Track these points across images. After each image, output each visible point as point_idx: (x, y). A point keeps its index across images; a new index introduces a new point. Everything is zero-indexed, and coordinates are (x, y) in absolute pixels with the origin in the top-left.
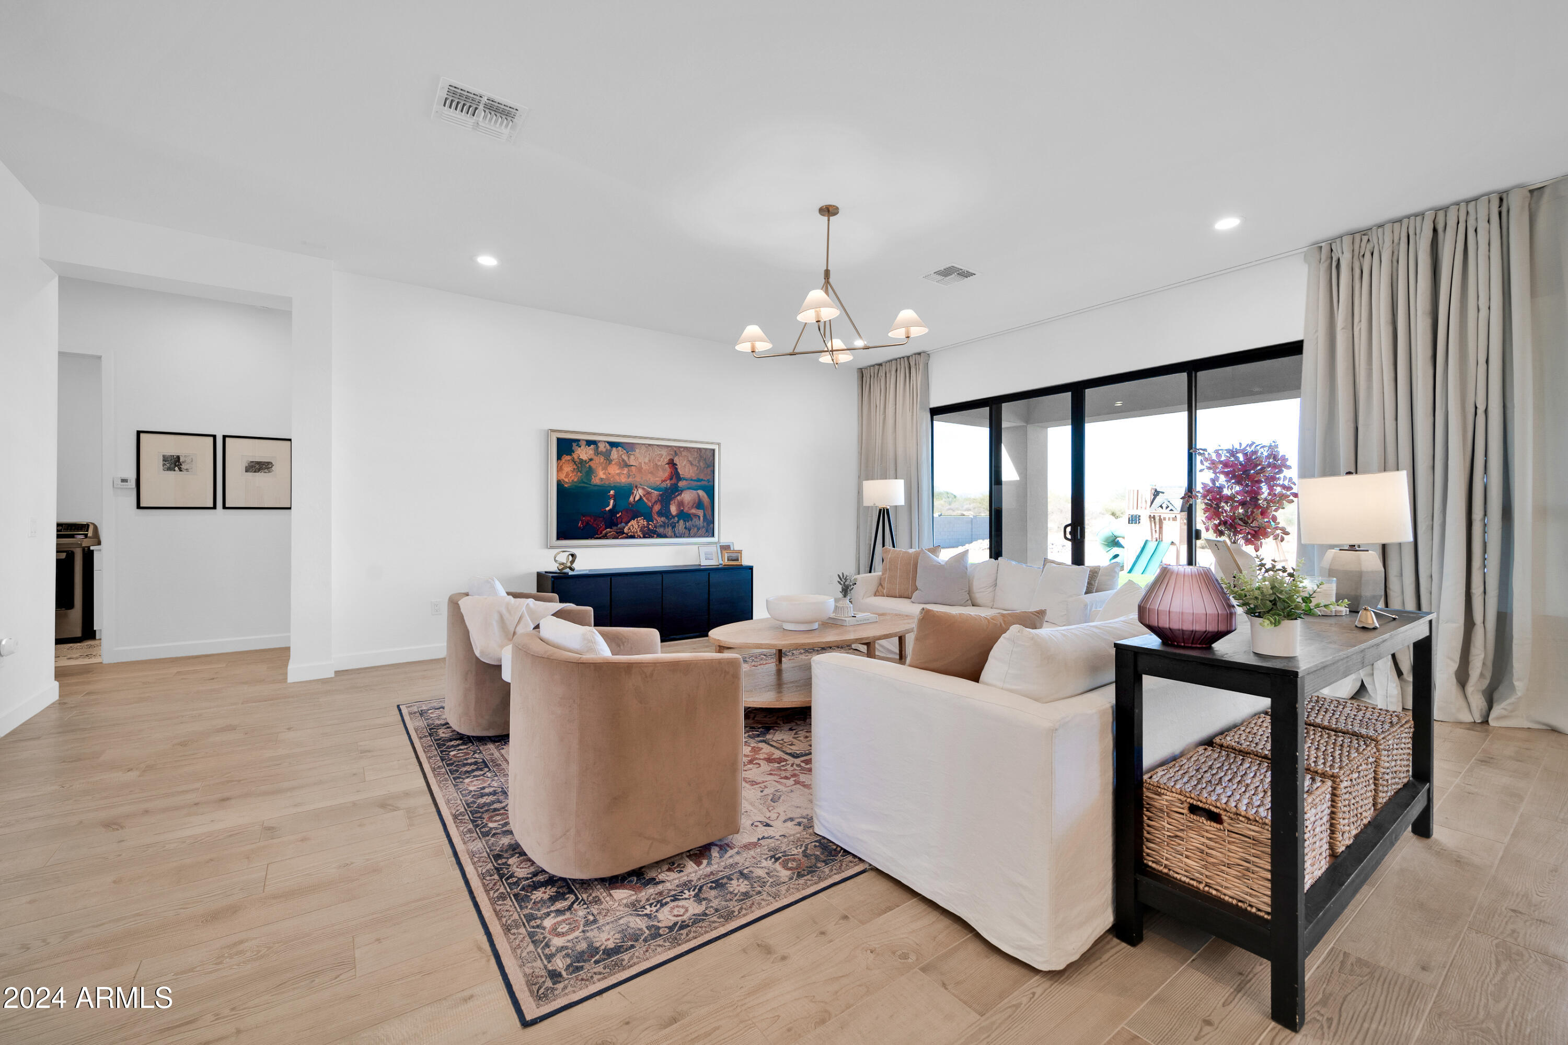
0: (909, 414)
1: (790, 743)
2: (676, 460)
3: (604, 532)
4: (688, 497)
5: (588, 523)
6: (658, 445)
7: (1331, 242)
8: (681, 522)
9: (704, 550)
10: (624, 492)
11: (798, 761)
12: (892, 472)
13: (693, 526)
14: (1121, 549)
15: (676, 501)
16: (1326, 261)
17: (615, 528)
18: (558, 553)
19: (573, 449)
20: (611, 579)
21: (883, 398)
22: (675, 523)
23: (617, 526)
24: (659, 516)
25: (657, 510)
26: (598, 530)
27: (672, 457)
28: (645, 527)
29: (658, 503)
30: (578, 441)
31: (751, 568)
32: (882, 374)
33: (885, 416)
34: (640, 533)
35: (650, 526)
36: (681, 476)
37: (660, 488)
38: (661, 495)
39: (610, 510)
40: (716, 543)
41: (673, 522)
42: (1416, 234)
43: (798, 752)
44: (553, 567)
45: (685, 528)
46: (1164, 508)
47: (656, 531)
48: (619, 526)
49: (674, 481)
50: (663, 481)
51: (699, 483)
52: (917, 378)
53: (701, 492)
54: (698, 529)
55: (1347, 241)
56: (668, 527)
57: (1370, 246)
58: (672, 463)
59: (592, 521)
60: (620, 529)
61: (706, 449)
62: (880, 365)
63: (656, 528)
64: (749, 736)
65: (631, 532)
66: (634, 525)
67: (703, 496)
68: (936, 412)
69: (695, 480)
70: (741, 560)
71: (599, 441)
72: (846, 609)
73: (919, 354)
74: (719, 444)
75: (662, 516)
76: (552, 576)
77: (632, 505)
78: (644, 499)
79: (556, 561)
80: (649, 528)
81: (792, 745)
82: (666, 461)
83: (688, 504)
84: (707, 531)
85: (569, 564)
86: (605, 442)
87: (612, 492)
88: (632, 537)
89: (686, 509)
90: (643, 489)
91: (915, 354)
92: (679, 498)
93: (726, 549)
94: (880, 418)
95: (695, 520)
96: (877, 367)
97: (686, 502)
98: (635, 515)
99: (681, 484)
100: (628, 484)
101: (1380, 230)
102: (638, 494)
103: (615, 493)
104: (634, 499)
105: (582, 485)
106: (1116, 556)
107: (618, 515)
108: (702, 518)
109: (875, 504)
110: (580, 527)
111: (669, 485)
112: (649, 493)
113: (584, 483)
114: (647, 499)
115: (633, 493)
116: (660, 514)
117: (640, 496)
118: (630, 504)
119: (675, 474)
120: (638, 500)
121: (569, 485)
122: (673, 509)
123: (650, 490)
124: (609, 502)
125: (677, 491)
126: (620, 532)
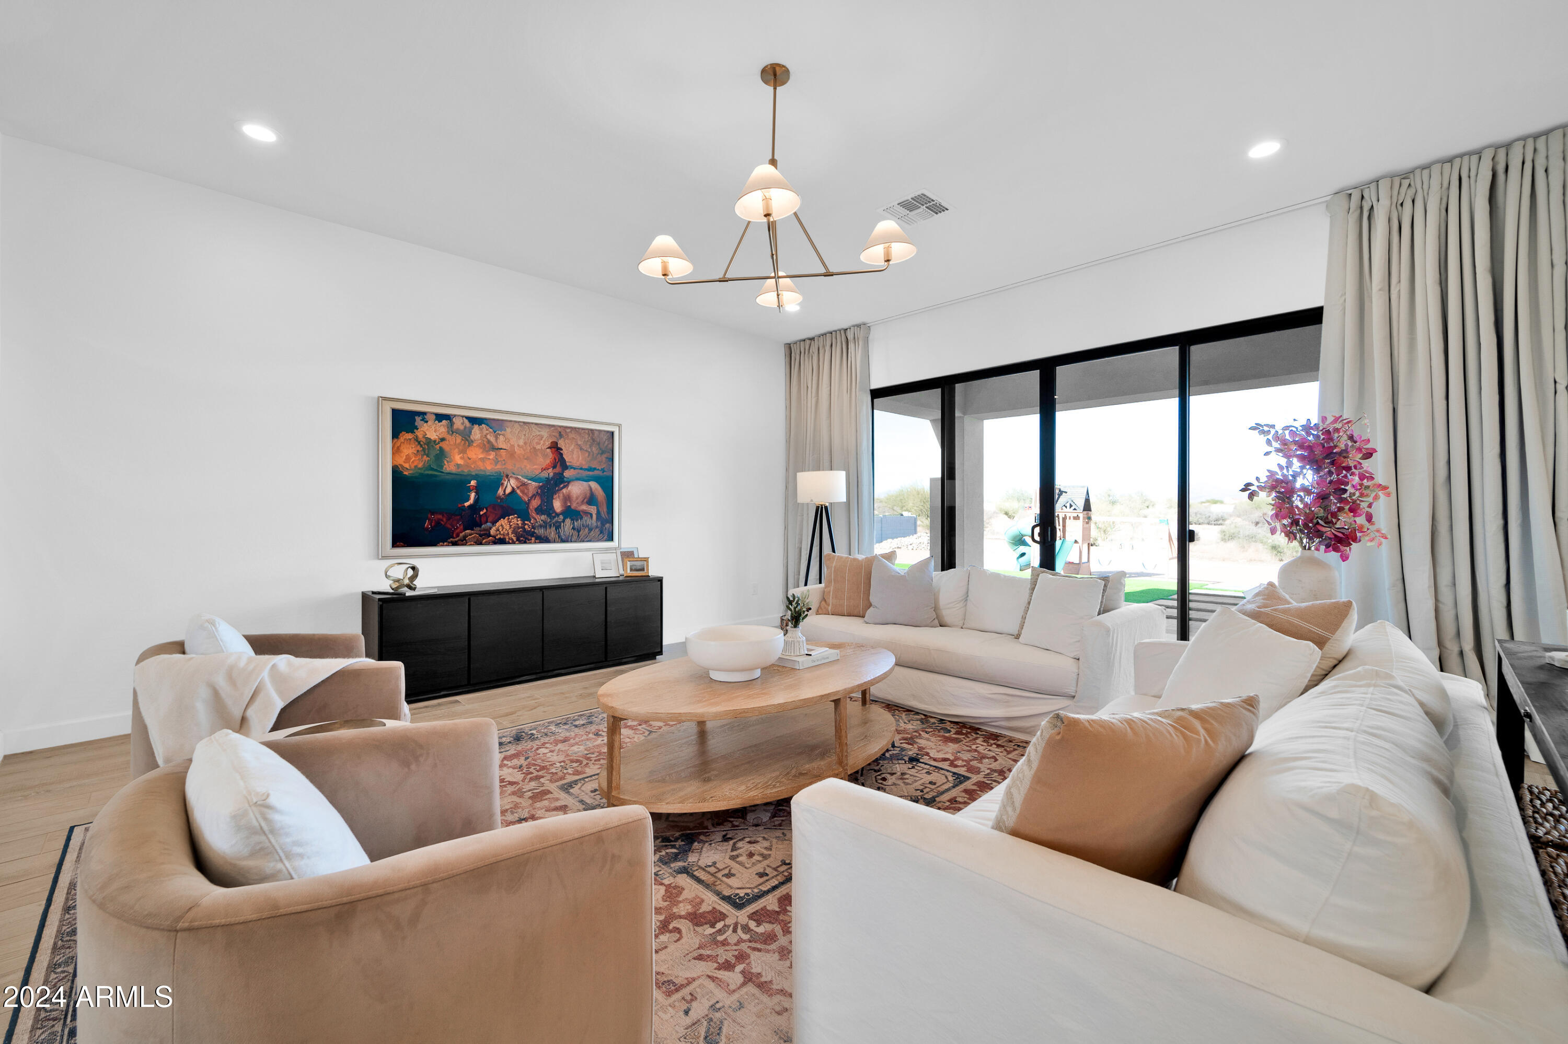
0: (846, 397)
1: (726, 871)
2: (561, 444)
3: (461, 535)
4: (576, 489)
5: (438, 523)
6: (536, 424)
7: (1362, 189)
8: (568, 521)
9: (599, 558)
10: (489, 483)
11: (742, 916)
12: (827, 464)
13: (583, 525)
14: (1028, 547)
15: (561, 495)
16: (1355, 211)
17: (478, 529)
18: (392, 566)
19: (416, 424)
20: (469, 600)
21: (815, 378)
22: (560, 523)
23: (481, 527)
24: (538, 514)
25: (536, 507)
26: (453, 532)
27: (554, 440)
28: (519, 528)
29: (537, 498)
30: (424, 414)
31: (660, 580)
32: (814, 349)
33: (818, 399)
34: (512, 536)
35: (526, 527)
36: (568, 464)
37: (540, 478)
38: (540, 487)
39: (470, 506)
40: (615, 549)
41: (557, 522)
42: (1469, 177)
43: (742, 893)
44: (385, 586)
45: (573, 528)
46: (1068, 506)
47: (534, 533)
48: (483, 526)
49: (558, 469)
50: (543, 470)
51: (591, 473)
52: (856, 353)
53: (594, 485)
54: (590, 530)
55: (1384, 186)
56: (550, 528)
57: (1411, 192)
58: (555, 447)
59: (445, 520)
60: (484, 530)
61: (600, 431)
62: (812, 339)
63: (534, 529)
64: (661, 860)
65: (500, 534)
66: (504, 526)
67: (596, 489)
68: (877, 394)
69: (586, 469)
70: (648, 570)
71: (455, 416)
72: (797, 644)
73: (859, 326)
74: (619, 426)
75: (542, 514)
76: (379, 600)
77: (502, 499)
78: (518, 491)
79: (387, 576)
80: (525, 529)
81: (730, 875)
82: (548, 444)
83: (577, 498)
84: (601, 532)
85: (406, 581)
86: (463, 417)
87: (473, 483)
88: (502, 541)
89: (574, 506)
90: (517, 479)
91: (854, 326)
92: (564, 491)
93: (628, 557)
94: (811, 402)
95: (585, 518)
96: (808, 342)
97: (575, 496)
98: (505, 512)
99: (567, 474)
100: (496, 472)
101: (1426, 172)
102: (510, 485)
103: (477, 483)
104: (505, 491)
105: (430, 472)
106: (1023, 555)
107: (481, 513)
108: (594, 516)
109: (812, 501)
110: (427, 528)
111: (551, 475)
112: (524, 484)
113: (432, 469)
114: (522, 492)
115: (502, 484)
116: (539, 511)
117: (513, 488)
118: (499, 497)
119: (559, 461)
120: (510, 494)
121: (410, 472)
122: (557, 505)
123: (526, 480)
124: (469, 496)
125: (563, 482)
126: (484, 535)
